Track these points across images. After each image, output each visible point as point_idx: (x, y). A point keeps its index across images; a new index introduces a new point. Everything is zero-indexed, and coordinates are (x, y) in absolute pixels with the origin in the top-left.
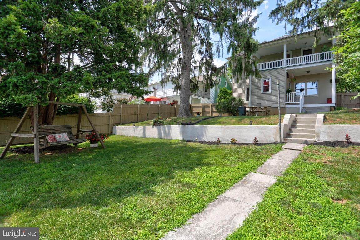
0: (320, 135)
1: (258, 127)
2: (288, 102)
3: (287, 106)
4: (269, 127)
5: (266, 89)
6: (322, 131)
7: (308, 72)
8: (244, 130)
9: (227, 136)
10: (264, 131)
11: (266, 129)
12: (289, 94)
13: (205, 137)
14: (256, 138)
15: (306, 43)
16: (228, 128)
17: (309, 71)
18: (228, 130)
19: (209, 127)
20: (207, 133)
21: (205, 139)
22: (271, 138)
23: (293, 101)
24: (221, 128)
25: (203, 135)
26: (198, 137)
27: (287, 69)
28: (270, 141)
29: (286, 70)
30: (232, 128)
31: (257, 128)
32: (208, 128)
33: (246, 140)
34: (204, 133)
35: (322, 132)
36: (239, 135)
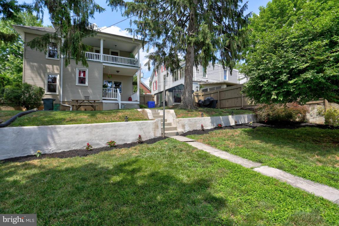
0: (185, 127)
1: (136, 123)
2: (105, 97)
3: (104, 101)
4: (148, 122)
5: (82, 81)
6: (186, 124)
7: (118, 72)
8: (120, 128)
9: (97, 138)
10: (143, 127)
11: (145, 125)
12: (105, 89)
13: (53, 145)
14: (140, 136)
16: (97, 127)
18: (98, 130)
19: (60, 128)
20: (56, 138)
21: (52, 148)
22: (150, 134)
23: (109, 97)
24: (86, 128)
25: (47, 143)
26: (35, 148)
27: (104, 64)
28: (150, 137)
29: (103, 66)
30: (104, 127)
31: (135, 124)
32: (58, 130)
33: (124, 140)
34: (50, 140)
36: (114, 135)
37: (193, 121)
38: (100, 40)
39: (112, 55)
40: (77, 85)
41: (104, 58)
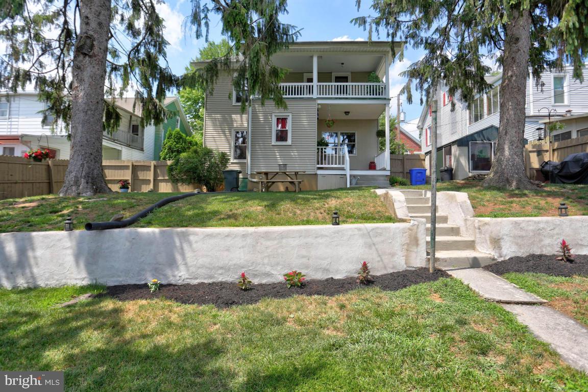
0: (502, 243)
1: (359, 229)
2: (322, 164)
3: (319, 172)
4: (389, 228)
5: (282, 136)
6: (504, 235)
7: (347, 113)
8: (320, 240)
9: (266, 261)
10: (376, 240)
11: (381, 234)
12: (322, 149)
13: (182, 268)
14: (365, 265)
15: (343, 64)
16: (267, 236)
17: (349, 112)
18: (269, 243)
19: (196, 234)
20: (189, 254)
21: (181, 275)
22: (395, 259)
23: (329, 164)
24: (244, 236)
25: (172, 263)
26: (156, 271)
27: (319, 102)
28: (394, 267)
29: (318, 104)
30: (282, 236)
31: (356, 232)
32: (192, 238)
33: (326, 270)
34: (178, 257)
35: (505, 237)
36: (304, 257)
37: (531, 228)
38: (312, 57)
39: (336, 82)
40: (273, 144)
41: (321, 90)
